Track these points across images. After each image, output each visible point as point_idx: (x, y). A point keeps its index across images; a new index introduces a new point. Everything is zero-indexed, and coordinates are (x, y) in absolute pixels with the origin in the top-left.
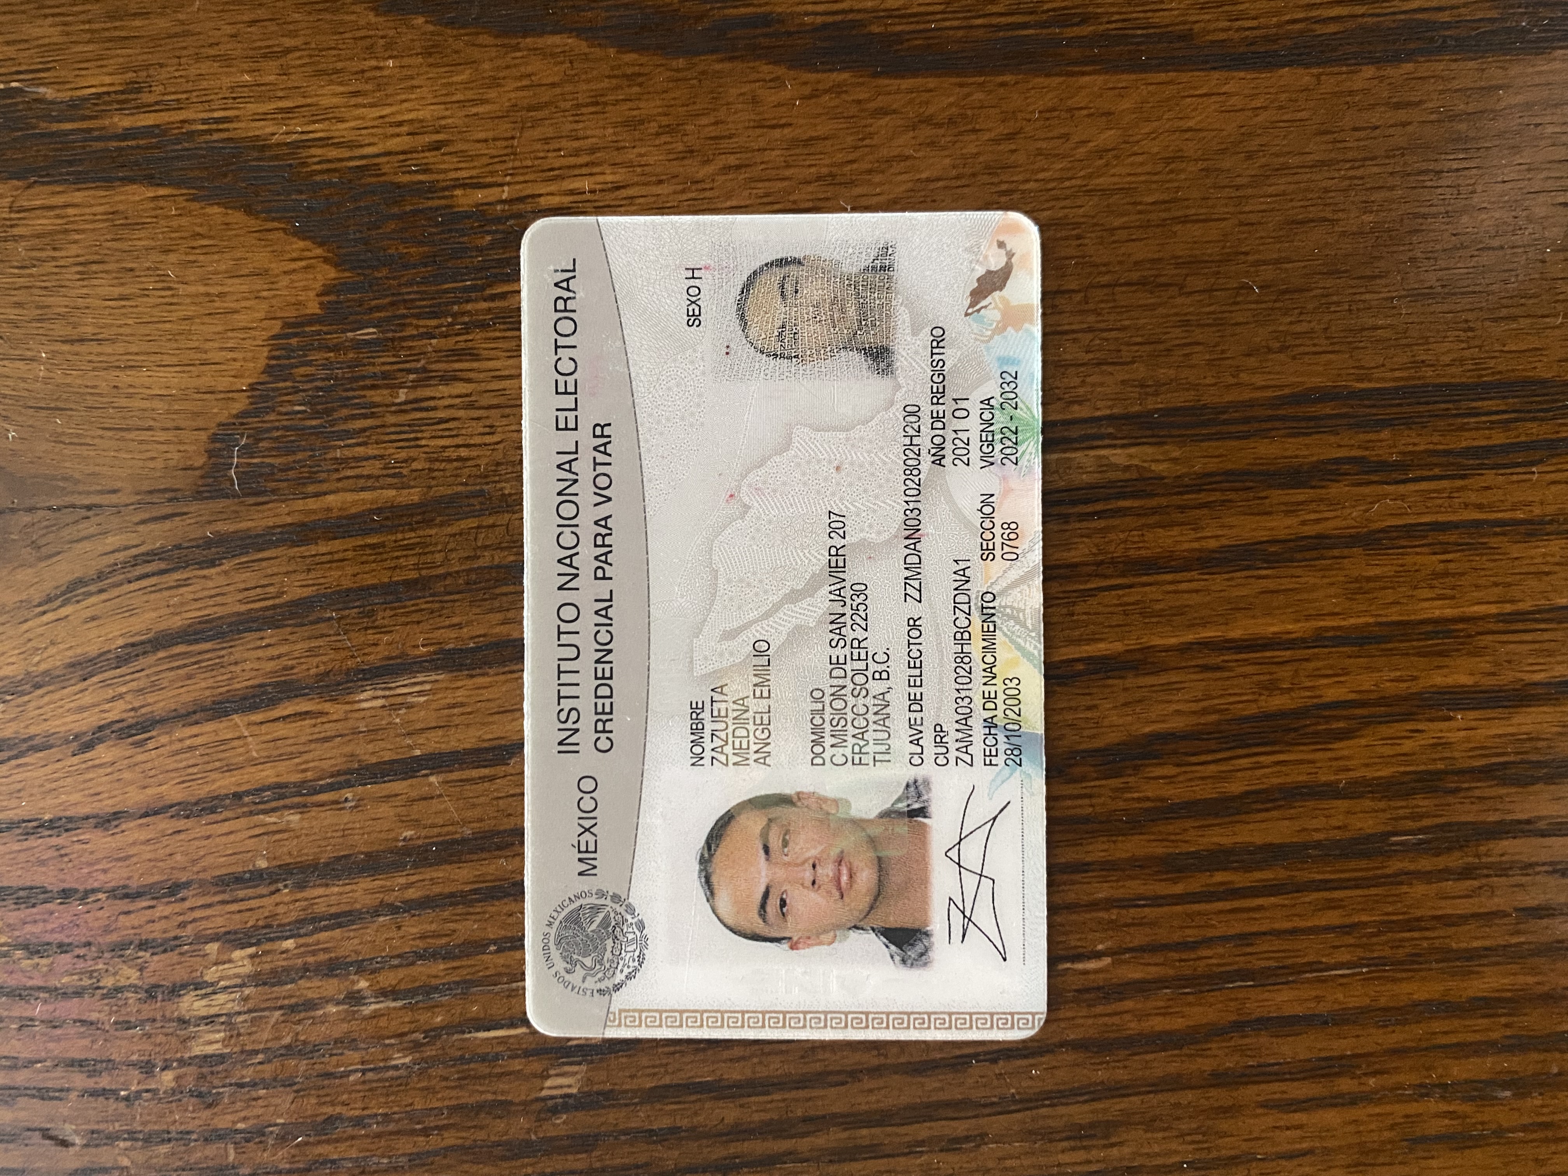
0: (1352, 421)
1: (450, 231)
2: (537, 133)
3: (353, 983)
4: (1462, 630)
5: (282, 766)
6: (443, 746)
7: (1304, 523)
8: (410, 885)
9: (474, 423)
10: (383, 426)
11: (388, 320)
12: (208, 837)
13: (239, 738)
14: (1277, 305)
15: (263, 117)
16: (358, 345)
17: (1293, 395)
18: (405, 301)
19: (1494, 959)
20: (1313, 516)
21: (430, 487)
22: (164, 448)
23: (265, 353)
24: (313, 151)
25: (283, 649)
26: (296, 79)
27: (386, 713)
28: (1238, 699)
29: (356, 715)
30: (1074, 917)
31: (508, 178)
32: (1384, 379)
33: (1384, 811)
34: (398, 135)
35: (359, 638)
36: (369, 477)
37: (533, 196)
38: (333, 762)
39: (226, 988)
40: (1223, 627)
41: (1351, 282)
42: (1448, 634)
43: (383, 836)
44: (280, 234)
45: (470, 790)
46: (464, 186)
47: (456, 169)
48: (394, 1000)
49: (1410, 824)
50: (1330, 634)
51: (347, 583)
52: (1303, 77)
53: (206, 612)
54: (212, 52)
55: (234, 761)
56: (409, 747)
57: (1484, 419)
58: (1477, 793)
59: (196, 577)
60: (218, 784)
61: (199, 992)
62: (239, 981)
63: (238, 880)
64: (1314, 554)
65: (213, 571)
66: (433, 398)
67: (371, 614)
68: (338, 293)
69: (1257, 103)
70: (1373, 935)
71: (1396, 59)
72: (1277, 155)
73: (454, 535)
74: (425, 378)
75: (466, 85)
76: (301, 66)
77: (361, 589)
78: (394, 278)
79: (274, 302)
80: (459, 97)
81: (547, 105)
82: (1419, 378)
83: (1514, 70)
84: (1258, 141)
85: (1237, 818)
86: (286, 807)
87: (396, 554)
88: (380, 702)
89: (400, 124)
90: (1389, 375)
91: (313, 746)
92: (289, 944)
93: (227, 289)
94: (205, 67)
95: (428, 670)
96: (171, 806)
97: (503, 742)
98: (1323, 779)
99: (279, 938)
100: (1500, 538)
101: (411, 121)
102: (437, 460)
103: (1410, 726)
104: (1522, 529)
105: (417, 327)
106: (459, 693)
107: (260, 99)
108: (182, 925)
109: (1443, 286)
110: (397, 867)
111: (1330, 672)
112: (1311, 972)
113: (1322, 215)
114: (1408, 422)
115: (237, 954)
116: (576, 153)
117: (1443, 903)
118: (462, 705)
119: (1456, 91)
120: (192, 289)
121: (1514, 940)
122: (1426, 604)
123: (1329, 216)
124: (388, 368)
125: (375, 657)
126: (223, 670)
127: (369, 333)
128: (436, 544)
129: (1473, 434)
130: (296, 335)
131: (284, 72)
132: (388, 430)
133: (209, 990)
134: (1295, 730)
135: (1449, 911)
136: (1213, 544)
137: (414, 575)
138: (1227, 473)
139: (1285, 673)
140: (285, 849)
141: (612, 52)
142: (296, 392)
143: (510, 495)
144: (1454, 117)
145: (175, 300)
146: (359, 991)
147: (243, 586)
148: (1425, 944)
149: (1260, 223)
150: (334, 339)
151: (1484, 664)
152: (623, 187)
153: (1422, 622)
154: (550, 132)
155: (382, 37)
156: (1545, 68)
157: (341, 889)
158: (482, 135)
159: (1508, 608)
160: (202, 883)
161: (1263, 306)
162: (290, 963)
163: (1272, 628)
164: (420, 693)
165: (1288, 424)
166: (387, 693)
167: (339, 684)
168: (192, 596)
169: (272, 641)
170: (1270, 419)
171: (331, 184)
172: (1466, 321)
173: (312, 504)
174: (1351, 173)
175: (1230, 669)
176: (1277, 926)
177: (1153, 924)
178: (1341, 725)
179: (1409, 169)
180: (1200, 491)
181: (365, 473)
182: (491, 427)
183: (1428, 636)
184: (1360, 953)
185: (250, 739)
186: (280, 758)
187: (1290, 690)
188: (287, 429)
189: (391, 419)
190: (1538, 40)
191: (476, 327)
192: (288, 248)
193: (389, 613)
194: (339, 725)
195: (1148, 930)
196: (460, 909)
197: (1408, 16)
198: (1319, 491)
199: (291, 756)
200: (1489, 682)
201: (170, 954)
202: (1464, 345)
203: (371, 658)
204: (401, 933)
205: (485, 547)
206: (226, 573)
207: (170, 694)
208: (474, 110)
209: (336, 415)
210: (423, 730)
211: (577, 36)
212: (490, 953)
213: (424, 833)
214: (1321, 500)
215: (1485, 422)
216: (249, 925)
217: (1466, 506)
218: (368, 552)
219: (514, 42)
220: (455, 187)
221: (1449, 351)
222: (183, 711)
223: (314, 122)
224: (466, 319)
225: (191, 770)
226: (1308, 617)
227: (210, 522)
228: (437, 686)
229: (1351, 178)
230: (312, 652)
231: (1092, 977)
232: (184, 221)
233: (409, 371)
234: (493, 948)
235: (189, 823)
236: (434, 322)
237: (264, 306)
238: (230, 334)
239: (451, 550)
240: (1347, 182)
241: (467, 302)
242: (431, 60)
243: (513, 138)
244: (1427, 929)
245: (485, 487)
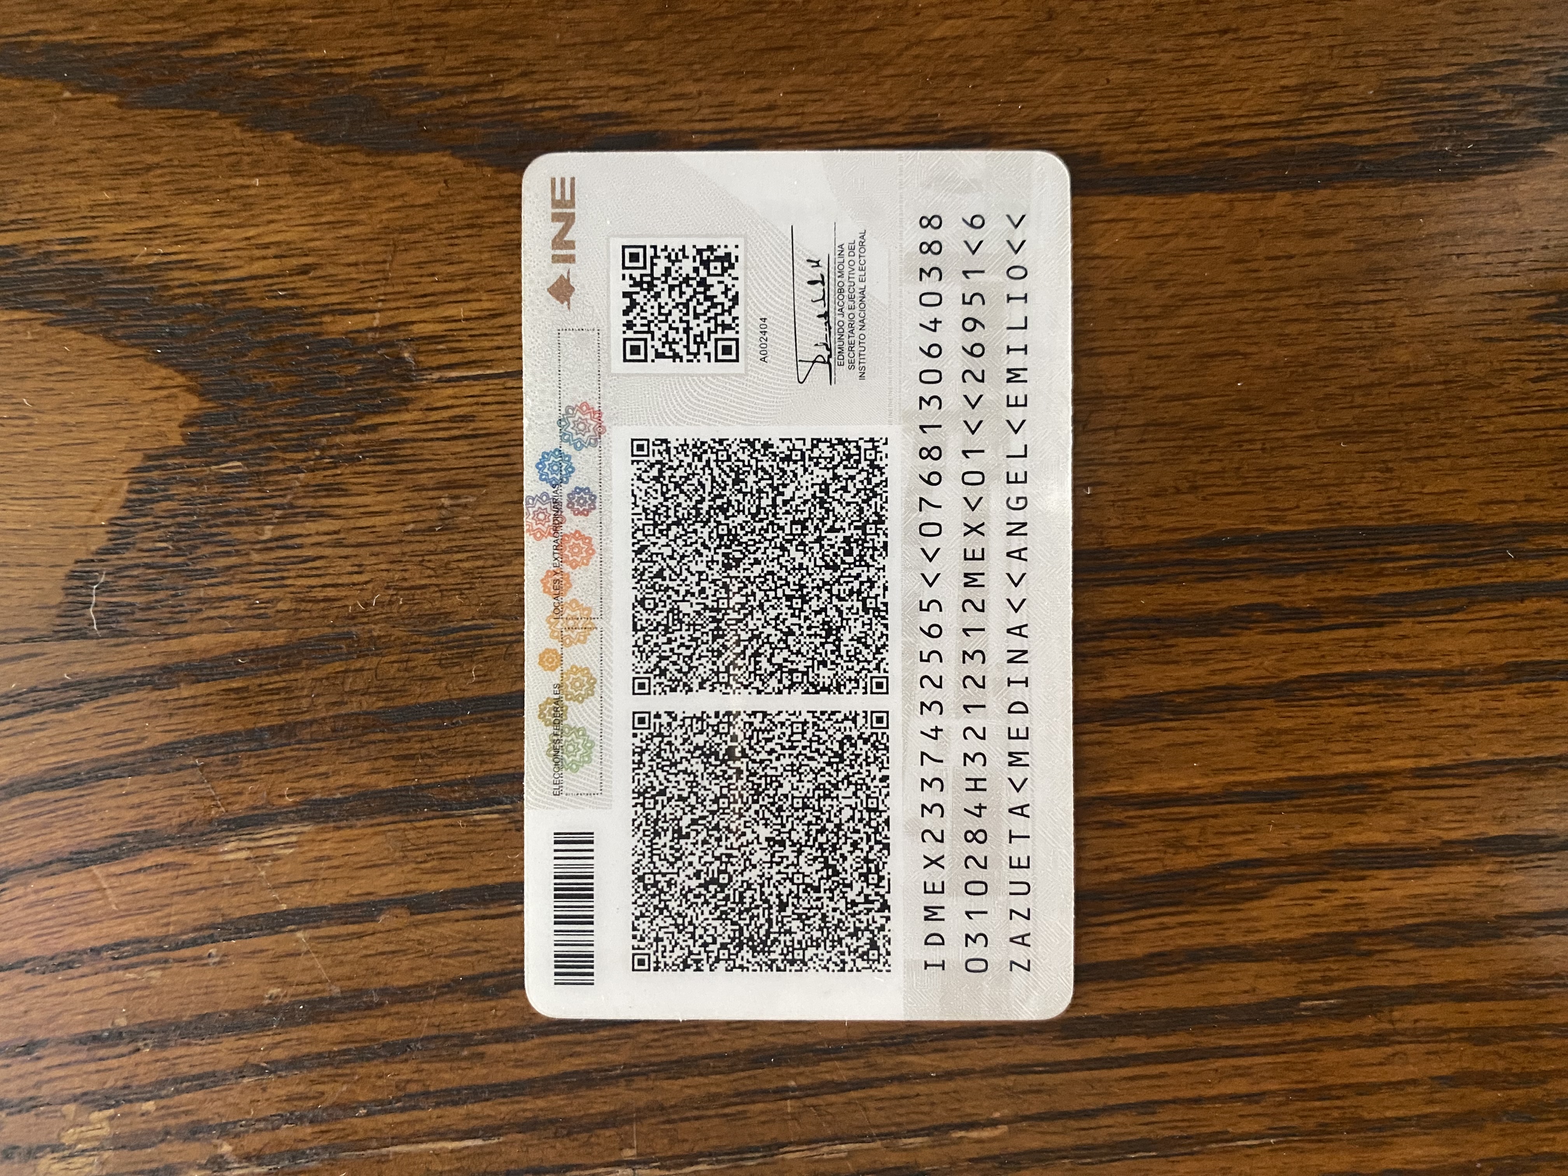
0: (1264, 565)
1: (319, 360)
2: (409, 257)
3: (216, 1146)
4: (1378, 786)
5: (141, 921)
6: (310, 901)
7: (1213, 672)
8: (276, 1045)
9: (341, 562)
10: (248, 564)
11: (253, 453)
12: (66, 993)
13: (97, 890)
14: (1189, 442)
15: (124, 237)
16: (223, 479)
17: (1203, 538)
18: (271, 433)
19: (1407, 1130)
20: (1222, 666)
21: (296, 629)
22: (19, 585)
23: (126, 487)
24: (177, 274)
25: (146, 797)
26: (159, 197)
27: (250, 865)
28: (1142, 857)
29: (222, 867)
30: (969, 1084)
31: (380, 305)
32: (1298, 522)
33: (1294, 974)
34: (264, 258)
35: (225, 787)
36: (233, 618)
37: (405, 324)
38: (196, 916)
39: (84, 1151)
40: (1128, 782)
41: (1266, 419)
42: (1363, 789)
43: (248, 993)
44: (139, 362)
45: (338, 948)
46: (332, 312)
47: (326, 294)
48: (259, 1165)
49: (1322, 988)
50: (1241, 789)
51: (210, 730)
52: (1215, 202)
53: (64, 758)
54: (70, 168)
55: (92, 914)
56: (275, 901)
57: (1403, 564)
58: (1391, 956)
59: (53, 721)
60: (76, 938)
61: (56, 1155)
62: (96, 1144)
63: (95, 1039)
64: (1223, 705)
65: (71, 714)
66: (300, 536)
67: (234, 762)
68: (202, 424)
69: (1167, 230)
70: (1280, 1104)
71: (1313, 186)
72: (1188, 285)
73: (321, 680)
74: (291, 514)
75: (335, 205)
76: (162, 184)
77: (225, 735)
78: (260, 409)
79: (135, 433)
80: (329, 218)
81: (421, 227)
82: (1334, 521)
83: (1436, 197)
84: (1169, 269)
85: (1140, 981)
86: (145, 963)
87: (262, 699)
88: (244, 854)
89: (267, 246)
90: (1304, 517)
91: (176, 898)
92: (150, 1106)
93: (85, 419)
94: (61, 186)
95: (294, 821)
96: (26, 961)
97: (371, 898)
98: (1233, 941)
99: (138, 1100)
100: (1418, 690)
101: (278, 244)
102: (303, 600)
103: (1322, 885)
104: (1441, 680)
105: (284, 460)
106: (327, 845)
107: (119, 219)
108: (38, 1085)
109: (1359, 424)
110: (263, 1026)
111: (1239, 829)
112: (1216, 1142)
113: (1234, 348)
114: (1322, 567)
115: (96, 1115)
116: (451, 279)
117: (1353, 1071)
118: (329, 858)
119: (1374, 219)
120: (47, 418)
121: (1429, 1110)
122: (1341, 758)
123: (1242, 349)
124: (253, 503)
125: (238, 808)
126: (80, 819)
127: (234, 466)
128: (303, 688)
129: (1393, 580)
130: (156, 468)
131: (146, 189)
132: (254, 569)
133: (66, 1153)
134: (1202, 889)
135: (1361, 1079)
136: (1116, 694)
137: (277, 721)
138: (1132, 619)
139: (1191, 830)
140: (145, 1008)
141: (488, 171)
142: (157, 528)
143: (379, 637)
144: (1376, 247)
145: (31, 430)
146: (222, 1156)
147: (101, 731)
148: (1336, 1114)
149: (1169, 357)
150: (197, 472)
151: (1399, 821)
152: (501, 315)
153: (1336, 777)
154: (422, 255)
155: (248, 154)
156: (1467, 196)
157: (205, 1049)
158: (352, 259)
159: (1425, 763)
160: (60, 1042)
161: (1172, 444)
162: (151, 1126)
163: (1177, 783)
164: (286, 845)
165: (1197, 569)
166: (252, 844)
167: (202, 834)
168: (47, 741)
169: (133, 788)
170: (1179, 563)
171: (194, 310)
172: (1384, 462)
173: (175, 645)
174: (1265, 304)
175: (1132, 826)
176: (1181, 1094)
177: (1051, 1091)
178: (1251, 884)
179: (1325, 301)
180: (1102, 639)
181: (229, 614)
182: (360, 566)
183: (1341, 792)
184: (1267, 1122)
185: (109, 892)
186: (140, 911)
187: (1195, 848)
188: (148, 566)
189: (256, 557)
190: (1462, 165)
191: (346, 461)
192: (149, 376)
193: (253, 761)
194: (203, 877)
195: (1046, 1097)
196: (329, 1071)
197: (1324, 140)
198: (1228, 639)
199: (153, 909)
200: (1404, 840)
201: (25, 1115)
202: (1380, 487)
203: (236, 807)
204: (266, 1096)
205: (352, 692)
206: (84, 717)
207: (26, 843)
208: (344, 232)
209: (199, 552)
210: (289, 884)
211: (452, 155)
212: (360, 1117)
213: (291, 991)
214: (1232, 648)
215: (1403, 568)
216: (107, 1086)
217: (1382, 656)
218: (233, 696)
219: (385, 159)
220: (323, 313)
221: (1367, 493)
222: (38, 862)
223: (177, 243)
224: (334, 452)
225: (46, 923)
226: (1217, 772)
227: (67, 664)
228: (303, 838)
229: (1266, 310)
230: (175, 800)
231: (987, 1145)
232: (40, 347)
233: (275, 507)
234: (363, 1111)
235: (46, 979)
236: (301, 456)
237: (125, 436)
238: (89, 466)
239: (317, 695)
240: (1261, 314)
241: (336, 434)
242: (300, 180)
243: (385, 262)
244: (1338, 1098)
245: (354, 629)
